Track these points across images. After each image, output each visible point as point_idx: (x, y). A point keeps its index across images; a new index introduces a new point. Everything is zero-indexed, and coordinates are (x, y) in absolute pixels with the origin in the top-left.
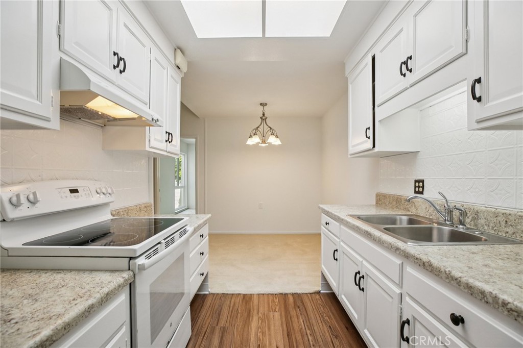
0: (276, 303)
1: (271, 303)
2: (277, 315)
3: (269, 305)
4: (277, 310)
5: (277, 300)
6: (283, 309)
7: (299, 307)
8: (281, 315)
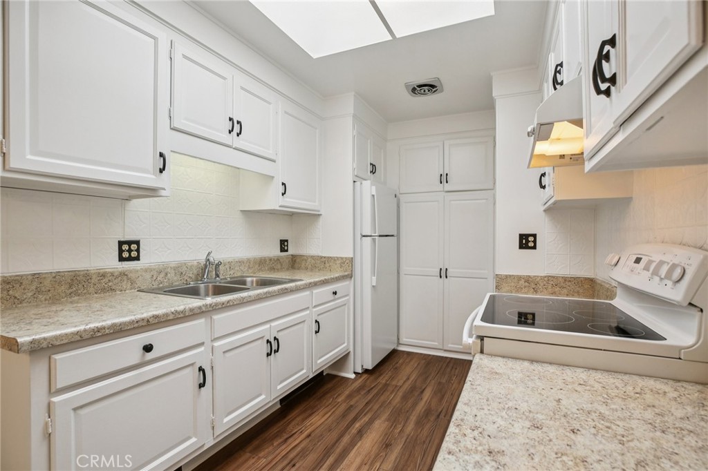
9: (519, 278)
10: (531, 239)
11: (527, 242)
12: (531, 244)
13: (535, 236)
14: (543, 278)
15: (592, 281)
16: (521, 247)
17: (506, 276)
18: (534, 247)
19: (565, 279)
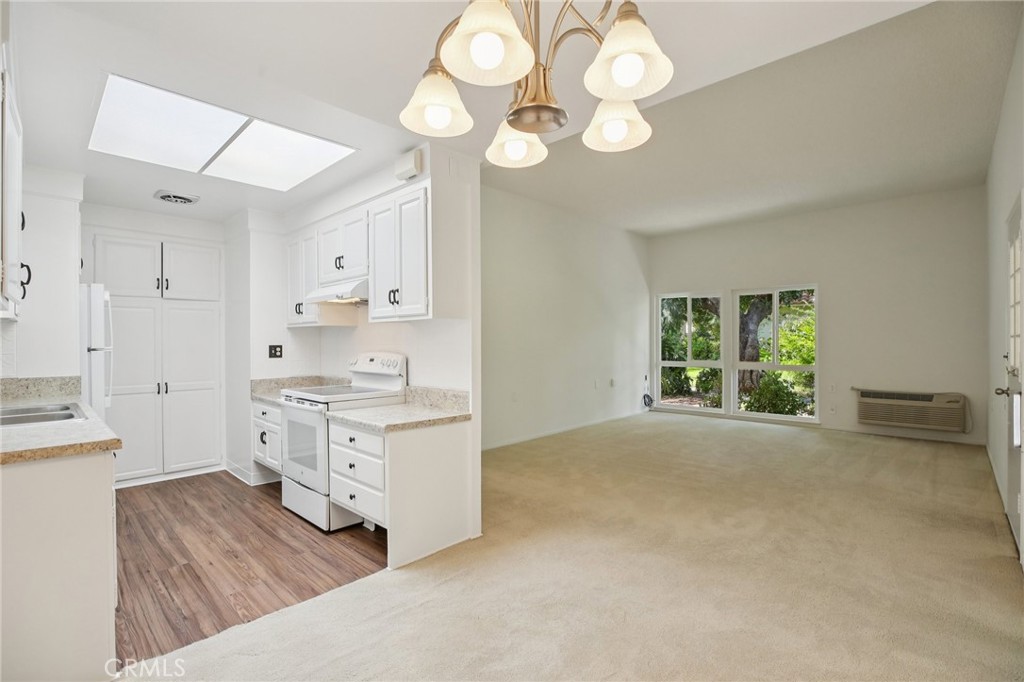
0: (238, 607)
1: (251, 603)
2: (228, 591)
3: (254, 600)
4: (232, 598)
5: (239, 612)
6: (220, 604)
7: (185, 618)
8: (221, 595)
9: (271, 381)
10: (278, 349)
11: (275, 352)
12: (278, 354)
13: (281, 347)
14: (288, 379)
15: (319, 378)
16: (271, 356)
17: (261, 381)
18: (281, 356)
19: (303, 379)
